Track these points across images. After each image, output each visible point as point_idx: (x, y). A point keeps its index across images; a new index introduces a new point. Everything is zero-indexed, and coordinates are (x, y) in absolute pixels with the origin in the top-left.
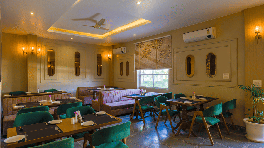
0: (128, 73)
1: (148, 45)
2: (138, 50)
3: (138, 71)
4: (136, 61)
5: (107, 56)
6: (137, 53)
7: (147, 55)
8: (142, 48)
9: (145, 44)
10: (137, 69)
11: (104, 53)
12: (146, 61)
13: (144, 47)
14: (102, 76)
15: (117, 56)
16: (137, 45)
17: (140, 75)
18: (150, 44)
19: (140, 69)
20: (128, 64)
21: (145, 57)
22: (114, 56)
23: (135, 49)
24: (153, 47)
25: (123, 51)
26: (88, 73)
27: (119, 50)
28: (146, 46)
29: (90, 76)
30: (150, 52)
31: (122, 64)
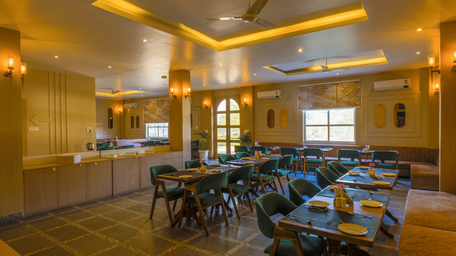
0: (138, 126)
1: (154, 104)
2: (147, 107)
3: (147, 124)
4: (145, 116)
5: (118, 109)
6: (146, 109)
7: (153, 112)
8: (149, 105)
9: (152, 103)
10: (146, 122)
11: (115, 107)
12: (153, 116)
13: (151, 105)
14: (113, 129)
15: (128, 110)
16: (146, 102)
17: (148, 127)
18: (155, 103)
19: (148, 122)
20: (138, 118)
21: (152, 113)
22: (125, 110)
23: (144, 105)
24: (158, 105)
25: (133, 106)
26: (100, 126)
27: (130, 105)
28: (152, 104)
29: (101, 129)
30: (155, 109)
31: (132, 118)
